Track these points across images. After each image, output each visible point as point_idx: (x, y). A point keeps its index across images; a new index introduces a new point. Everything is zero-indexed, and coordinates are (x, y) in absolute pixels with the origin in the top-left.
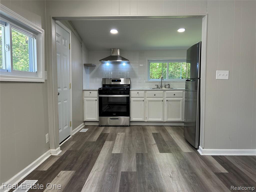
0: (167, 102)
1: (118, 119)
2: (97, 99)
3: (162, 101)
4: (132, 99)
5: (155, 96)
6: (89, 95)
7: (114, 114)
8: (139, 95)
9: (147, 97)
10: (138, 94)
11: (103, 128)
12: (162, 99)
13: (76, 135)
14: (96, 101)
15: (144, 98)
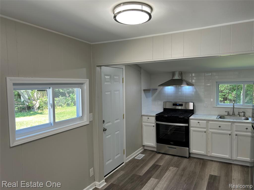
0: (237, 136)
1: (176, 148)
2: (154, 125)
3: (230, 135)
4: (191, 129)
5: (220, 128)
6: (147, 120)
7: (172, 143)
8: (200, 125)
9: (210, 128)
10: (198, 123)
11: (160, 155)
12: (229, 132)
13: (130, 162)
14: (154, 127)
15: (206, 129)
